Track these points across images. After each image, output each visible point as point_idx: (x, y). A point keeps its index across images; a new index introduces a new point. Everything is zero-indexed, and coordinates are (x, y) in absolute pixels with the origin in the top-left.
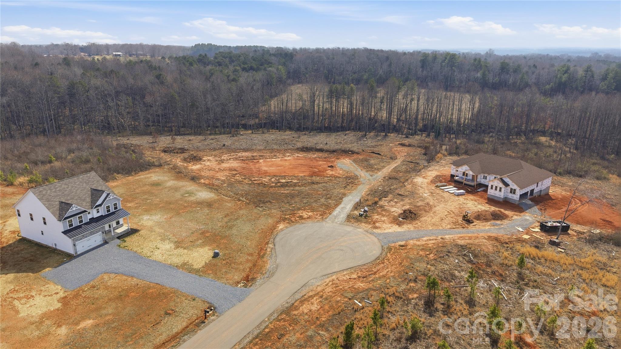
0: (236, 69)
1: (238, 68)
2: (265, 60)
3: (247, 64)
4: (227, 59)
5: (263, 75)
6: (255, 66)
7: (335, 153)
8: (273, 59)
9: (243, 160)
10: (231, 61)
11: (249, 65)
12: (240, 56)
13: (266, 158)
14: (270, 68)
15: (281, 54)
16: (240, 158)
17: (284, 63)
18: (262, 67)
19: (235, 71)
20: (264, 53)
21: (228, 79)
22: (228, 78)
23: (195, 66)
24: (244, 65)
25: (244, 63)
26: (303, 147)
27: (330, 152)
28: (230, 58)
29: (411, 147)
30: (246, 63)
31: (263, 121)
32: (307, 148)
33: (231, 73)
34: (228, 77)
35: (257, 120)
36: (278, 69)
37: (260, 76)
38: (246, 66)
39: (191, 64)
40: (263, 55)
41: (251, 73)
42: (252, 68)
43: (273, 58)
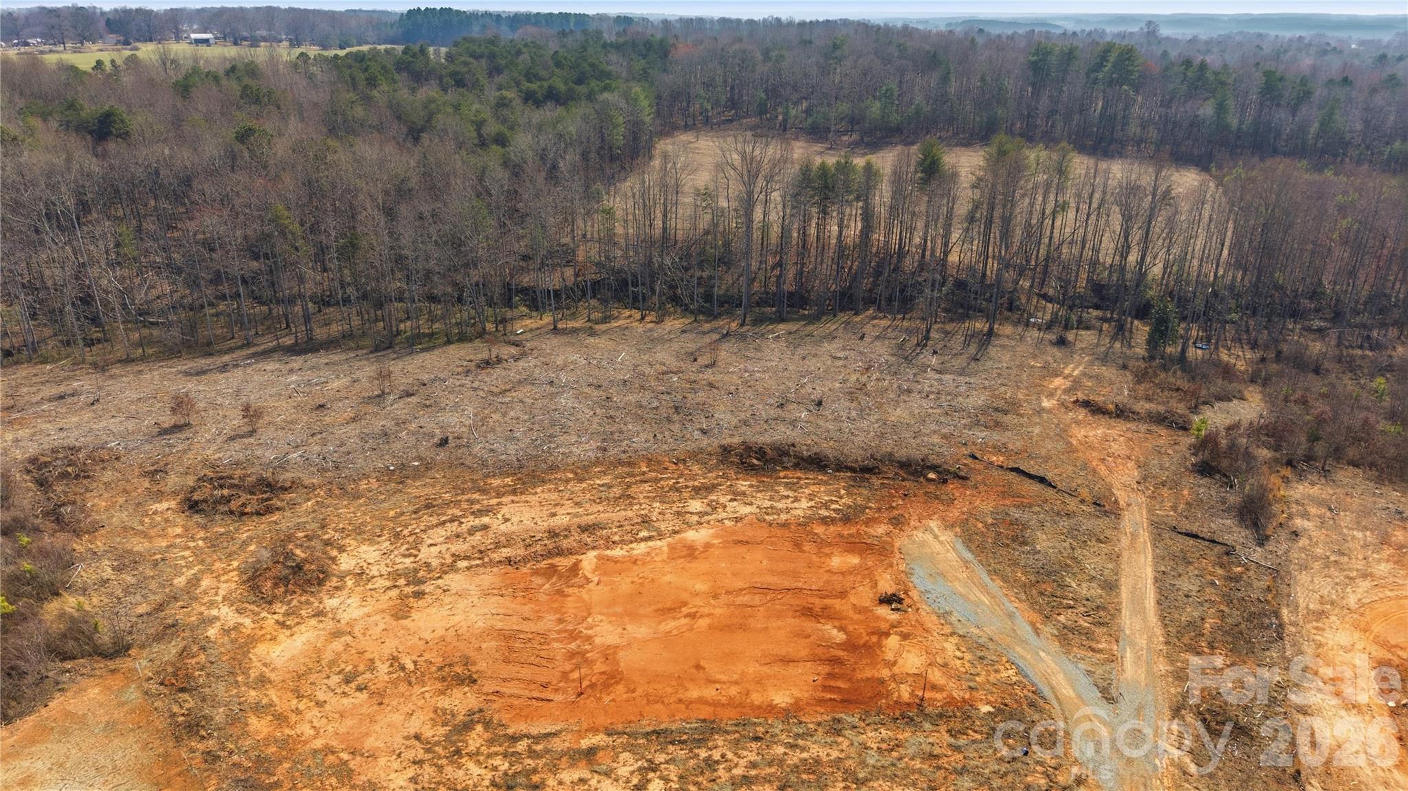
0: (503, 98)
1: (509, 94)
2: (592, 65)
3: (541, 79)
4: (483, 61)
5: (585, 118)
6: (561, 86)
7: (876, 481)
8: (615, 63)
9: (509, 561)
10: (495, 71)
11: (546, 84)
12: (519, 52)
13: (610, 543)
14: (606, 95)
15: (634, 45)
16: (498, 546)
17: (645, 72)
18: (582, 89)
19: (502, 104)
20: (586, 41)
21: (480, 135)
22: (478, 130)
23: (385, 87)
24: (529, 81)
25: (530, 76)
26: (748, 448)
27: (853, 470)
28: (492, 57)
29: (1127, 419)
30: (537, 77)
31: (590, 276)
32: (761, 453)
33: (487, 114)
34: (479, 125)
35: (569, 272)
36: (626, 96)
37: (574, 120)
38: (534, 86)
39: (372, 82)
40: (584, 48)
41: (549, 112)
42: (553, 96)
43: (613, 57)
